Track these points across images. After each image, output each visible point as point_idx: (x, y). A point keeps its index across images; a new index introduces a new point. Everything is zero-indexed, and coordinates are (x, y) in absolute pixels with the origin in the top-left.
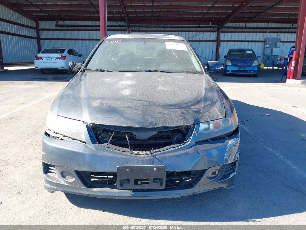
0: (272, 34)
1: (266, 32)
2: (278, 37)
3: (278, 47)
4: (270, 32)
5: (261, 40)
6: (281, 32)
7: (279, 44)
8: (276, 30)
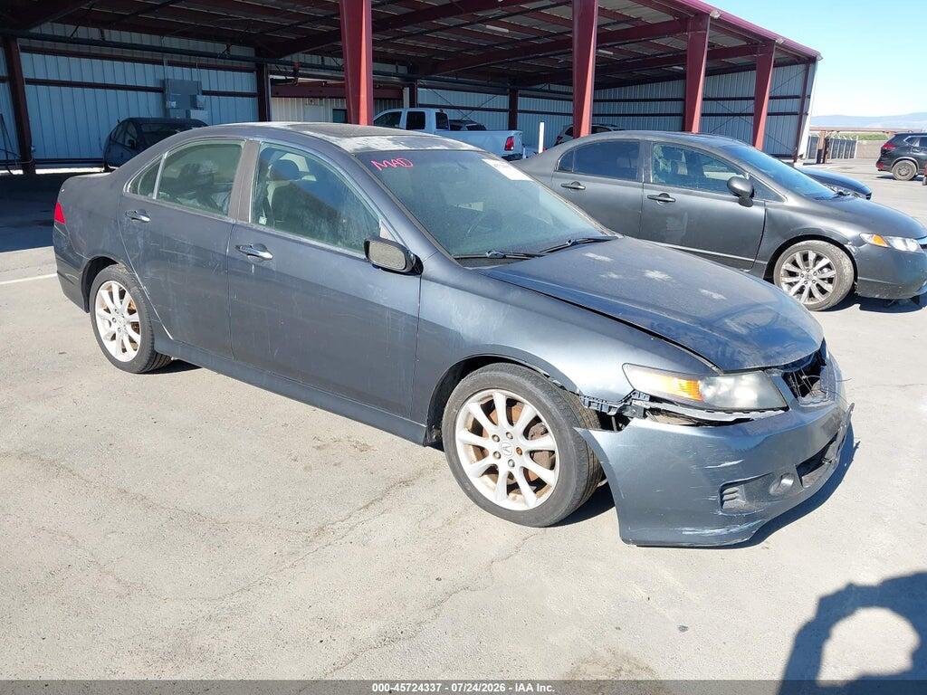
0: (178, 69)
1: (161, 63)
2: (195, 79)
3: (200, 109)
4: (171, 64)
5: (151, 84)
6: (201, 67)
7: (201, 99)
8: (185, 59)
